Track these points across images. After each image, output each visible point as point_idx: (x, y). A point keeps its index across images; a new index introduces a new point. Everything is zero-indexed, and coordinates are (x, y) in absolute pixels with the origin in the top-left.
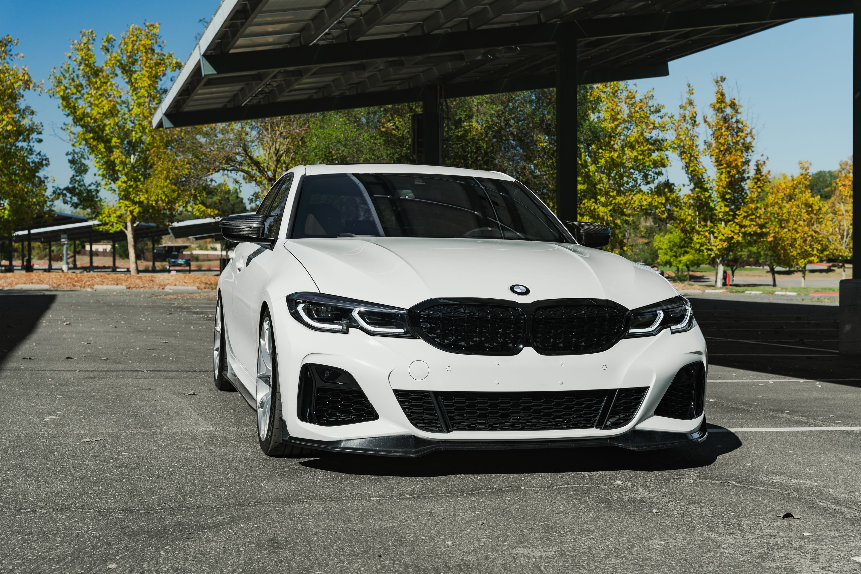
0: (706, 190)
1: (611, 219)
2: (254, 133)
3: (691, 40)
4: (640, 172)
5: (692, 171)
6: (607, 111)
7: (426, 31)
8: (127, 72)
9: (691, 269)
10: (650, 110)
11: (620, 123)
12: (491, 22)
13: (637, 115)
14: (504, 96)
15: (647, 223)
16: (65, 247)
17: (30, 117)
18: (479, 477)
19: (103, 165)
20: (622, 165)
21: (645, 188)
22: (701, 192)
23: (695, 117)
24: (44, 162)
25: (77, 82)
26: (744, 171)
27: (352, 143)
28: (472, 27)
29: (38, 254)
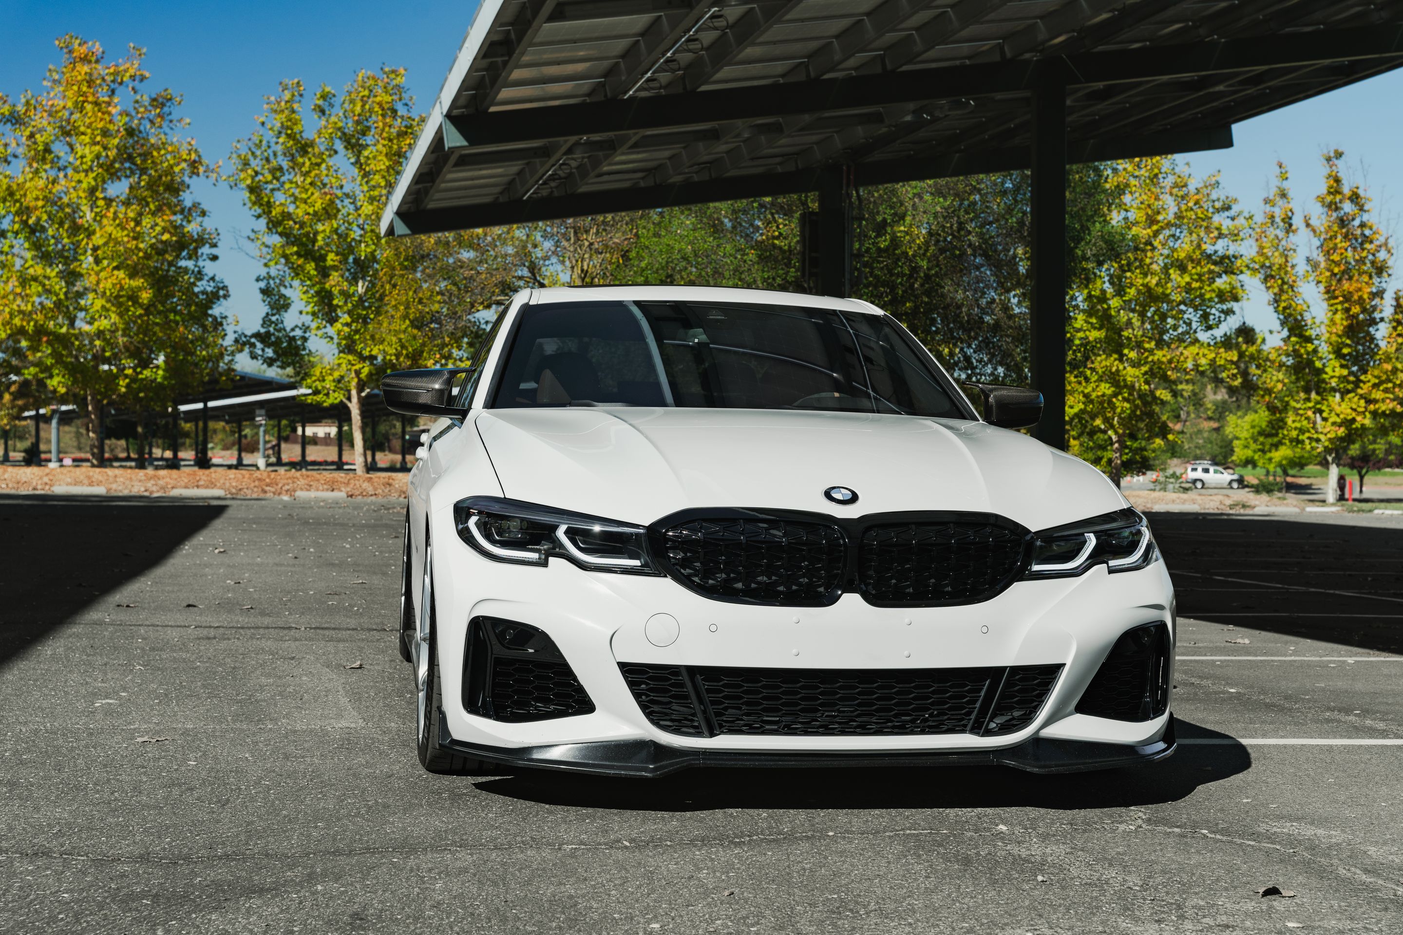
0: (1309, 340)
1: (1147, 387)
2: (548, 245)
3: (1268, 88)
4: (1196, 310)
5: (1285, 308)
6: (1139, 209)
7: (813, 74)
8: (353, 147)
9: (1291, 472)
10: (1213, 207)
11: (1162, 228)
12: (919, 59)
13: (1191, 215)
14: (960, 183)
15: (1214, 396)
16: (262, 429)
17: (199, 219)
18: (764, 813)
19: (313, 296)
20: (1165, 298)
21: (1203, 336)
22: (1300, 343)
23: (1290, 218)
24: (221, 293)
25: (274, 163)
26: (1374, 308)
27: (705, 261)
28: (889, 67)
29: (223, 440)
